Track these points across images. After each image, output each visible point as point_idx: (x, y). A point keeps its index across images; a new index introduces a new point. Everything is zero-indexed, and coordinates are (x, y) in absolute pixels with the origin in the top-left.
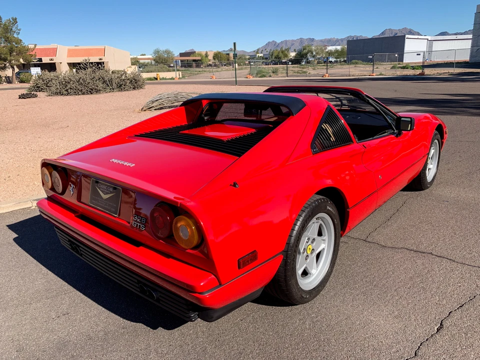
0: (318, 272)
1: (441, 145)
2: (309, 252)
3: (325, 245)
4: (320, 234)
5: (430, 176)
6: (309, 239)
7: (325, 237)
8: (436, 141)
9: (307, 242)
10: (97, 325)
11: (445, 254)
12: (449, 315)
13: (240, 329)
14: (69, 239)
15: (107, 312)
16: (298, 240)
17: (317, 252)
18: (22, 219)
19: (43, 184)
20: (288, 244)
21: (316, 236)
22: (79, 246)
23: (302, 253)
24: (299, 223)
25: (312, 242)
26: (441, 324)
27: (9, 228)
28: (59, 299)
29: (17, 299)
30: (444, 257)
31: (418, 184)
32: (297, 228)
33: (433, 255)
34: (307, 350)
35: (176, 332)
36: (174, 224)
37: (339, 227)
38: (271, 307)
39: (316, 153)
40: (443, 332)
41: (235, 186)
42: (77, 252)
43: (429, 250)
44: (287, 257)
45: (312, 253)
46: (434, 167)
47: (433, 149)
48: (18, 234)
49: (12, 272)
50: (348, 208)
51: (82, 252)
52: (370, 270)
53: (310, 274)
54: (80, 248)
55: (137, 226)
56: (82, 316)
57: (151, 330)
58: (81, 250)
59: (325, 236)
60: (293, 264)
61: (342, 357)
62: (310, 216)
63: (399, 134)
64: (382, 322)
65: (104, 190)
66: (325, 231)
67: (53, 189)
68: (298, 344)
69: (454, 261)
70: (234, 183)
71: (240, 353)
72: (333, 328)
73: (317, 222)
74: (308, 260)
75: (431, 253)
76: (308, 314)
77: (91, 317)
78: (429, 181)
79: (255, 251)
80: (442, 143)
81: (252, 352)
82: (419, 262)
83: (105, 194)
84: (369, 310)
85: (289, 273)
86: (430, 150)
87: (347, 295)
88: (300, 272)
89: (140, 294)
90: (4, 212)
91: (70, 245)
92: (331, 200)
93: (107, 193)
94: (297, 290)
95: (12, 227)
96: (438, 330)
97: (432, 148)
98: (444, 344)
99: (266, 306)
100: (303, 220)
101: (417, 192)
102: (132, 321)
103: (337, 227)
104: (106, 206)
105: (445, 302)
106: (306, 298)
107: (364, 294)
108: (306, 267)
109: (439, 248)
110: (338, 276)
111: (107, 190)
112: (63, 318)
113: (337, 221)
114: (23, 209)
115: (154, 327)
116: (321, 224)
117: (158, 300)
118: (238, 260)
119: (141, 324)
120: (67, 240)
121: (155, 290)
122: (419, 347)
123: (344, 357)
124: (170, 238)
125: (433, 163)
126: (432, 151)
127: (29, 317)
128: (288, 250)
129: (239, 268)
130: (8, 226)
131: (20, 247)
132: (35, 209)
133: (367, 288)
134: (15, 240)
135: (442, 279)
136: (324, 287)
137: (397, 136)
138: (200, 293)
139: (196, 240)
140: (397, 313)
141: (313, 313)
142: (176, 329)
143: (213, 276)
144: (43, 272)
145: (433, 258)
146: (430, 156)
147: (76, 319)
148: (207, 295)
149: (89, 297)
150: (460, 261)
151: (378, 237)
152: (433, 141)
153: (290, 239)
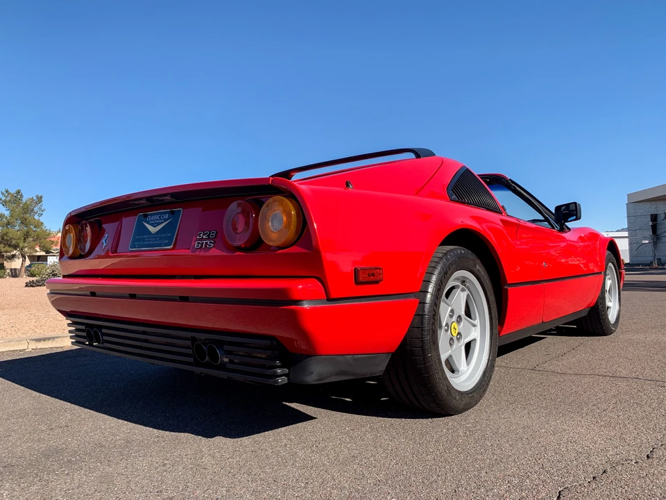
6: (452, 311)
7: (477, 322)
46: (614, 305)
47: (610, 279)
59: (475, 320)
65: (154, 222)
83: (155, 227)
97: (607, 277)
111: (161, 219)
125: (612, 300)
126: (608, 283)
146: (607, 288)
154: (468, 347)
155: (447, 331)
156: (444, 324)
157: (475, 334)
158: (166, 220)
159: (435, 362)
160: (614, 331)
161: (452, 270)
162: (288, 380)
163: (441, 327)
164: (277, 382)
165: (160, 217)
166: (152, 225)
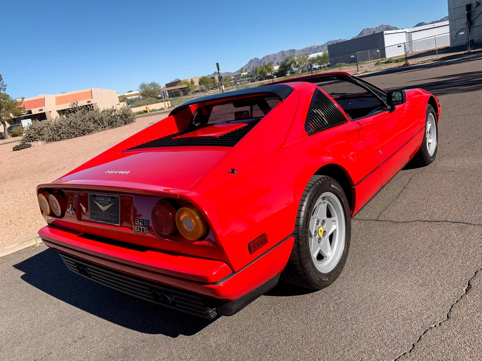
0: (333, 255)
1: (437, 118)
2: (321, 235)
3: (337, 226)
4: (329, 215)
5: (431, 150)
6: (318, 221)
7: (335, 218)
8: (431, 114)
9: (317, 224)
10: (116, 343)
11: (460, 219)
12: (475, 274)
13: (263, 323)
14: (75, 262)
15: (124, 329)
16: (307, 221)
17: (330, 233)
18: (28, 258)
19: (42, 212)
20: (298, 226)
21: (325, 217)
22: (86, 267)
23: (313, 236)
24: (305, 204)
25: (323, 224)
26: (469, 285)
27: (16, 268)
28: (73, 323)
29: (31, 332)
30: (459, 223)
31: (420, 159)
32: (304, 208)
33: (448, 222)
34: (335, 331)
35: (198, 336)
36: (176, 218)
37: (347, 205)
38: (291, 297)
39: (311, 134)
40: (473, 291)
41: (233, 172)
42: (86, 274)
43: (443, 218)
44: (298, 239)
45: (324, 235)
46: (433, 140)
47: (430, 123)
48: (25, 272)
49: (23, 308)
50: (353, 185)
51: (90, 273)
52: (387, 246)
53: (326, 257)
54: (88, 269)
55: (140, 230)
56: (99, 337)
57: (172, 338)
58: (88, 271)
59: (334, 216)
60: (306, 245)
61: (372, 332)
62: (315, 195)
63: (393, 109)
64: (408, 292)
65: (102, 202)
66: (334, 212)
67: (52, 214)
68: (325, 327)
69: (471, 224)
70: (232, 169)
71: (266, 345)
72: (358, 306)
73: (324, 203)
74: (322, 243)
75: (446, 221)
76: (330, 297)
77: (108, 337)
78: (431, 156)
79: (264, 234)
80: (438, 116)
81: (278, 343)
82: (435, 231)
83: (104, 206)
84: (393, 284)
85: (304, 256)
86: (426, 123)
87: (367, 273)
88: (314, 255)
89: (155, 302)
90: (9, 253)
91: (78, 268)
92: (334, 178)
93: (106, 205)
94: (314, 273)
95: (18, 266)
96: (467, 291)
97: (428, 122)
98: (475, 303)
99: (286, 297)
100: (309, 200)
101: (420, 168)
102: (150, 333)
103: (345, 205)
104: (106, 218)
105: (468, 263)
106: (325, 281)
107: (385, 269)
108: (320, 250)
109: (454, 215)
110: (355, 257)
111: (106, 201)
112: (79, 343)
113: (344, 200)
114: (28, 248)
115: (174, 335)
116: (328, 204)
117: (173, 304)
118: (248, 245)
119: (160, 335)
120: (74, 263)
121: (169, 294)
122: (450, 310)
123: (374, 331)
124: (176, 234)
125: (432, 137)
126: (429, 126)
127: (44, 347)
128: (298, 232)
129: (251, 252)
130: (14, 266)
131: (29, 283)
132: (39, 246)
133: (387, 263)
134: (23, 277)
135: (461, 242)
136: (342, 268)
137: (391, 112)
138: (214, 283)
139: (201, 230)
140: (421, 281)
141: (335, 296)
142: (197, 334)
143: (225, 264)
144: (54, 302)
145: (448, 225)
146: (428, 130)
147: (93, 342)
148: (221, 284)
149: (104, 318)
150: (477, 223)
151: (389, 215)
152: (427, 114)
153: (298, 221)
154: (331, 238)
155: (315, 236)
156: (313, 234)
157: (334, 227)
158: (110, 203)
159: (310, 268)
160: (433, 161)
161: (314, 201)
162: (217, 313)
163: (311, 236)
164: (211, 318)
165: (105, 199)
166: (101, 204)
